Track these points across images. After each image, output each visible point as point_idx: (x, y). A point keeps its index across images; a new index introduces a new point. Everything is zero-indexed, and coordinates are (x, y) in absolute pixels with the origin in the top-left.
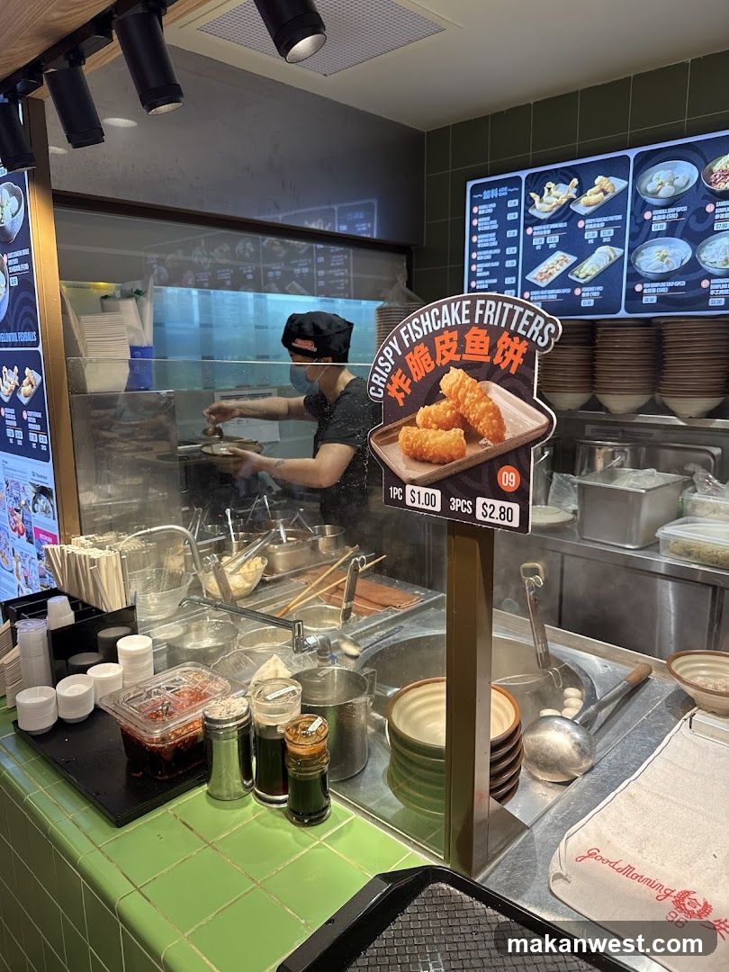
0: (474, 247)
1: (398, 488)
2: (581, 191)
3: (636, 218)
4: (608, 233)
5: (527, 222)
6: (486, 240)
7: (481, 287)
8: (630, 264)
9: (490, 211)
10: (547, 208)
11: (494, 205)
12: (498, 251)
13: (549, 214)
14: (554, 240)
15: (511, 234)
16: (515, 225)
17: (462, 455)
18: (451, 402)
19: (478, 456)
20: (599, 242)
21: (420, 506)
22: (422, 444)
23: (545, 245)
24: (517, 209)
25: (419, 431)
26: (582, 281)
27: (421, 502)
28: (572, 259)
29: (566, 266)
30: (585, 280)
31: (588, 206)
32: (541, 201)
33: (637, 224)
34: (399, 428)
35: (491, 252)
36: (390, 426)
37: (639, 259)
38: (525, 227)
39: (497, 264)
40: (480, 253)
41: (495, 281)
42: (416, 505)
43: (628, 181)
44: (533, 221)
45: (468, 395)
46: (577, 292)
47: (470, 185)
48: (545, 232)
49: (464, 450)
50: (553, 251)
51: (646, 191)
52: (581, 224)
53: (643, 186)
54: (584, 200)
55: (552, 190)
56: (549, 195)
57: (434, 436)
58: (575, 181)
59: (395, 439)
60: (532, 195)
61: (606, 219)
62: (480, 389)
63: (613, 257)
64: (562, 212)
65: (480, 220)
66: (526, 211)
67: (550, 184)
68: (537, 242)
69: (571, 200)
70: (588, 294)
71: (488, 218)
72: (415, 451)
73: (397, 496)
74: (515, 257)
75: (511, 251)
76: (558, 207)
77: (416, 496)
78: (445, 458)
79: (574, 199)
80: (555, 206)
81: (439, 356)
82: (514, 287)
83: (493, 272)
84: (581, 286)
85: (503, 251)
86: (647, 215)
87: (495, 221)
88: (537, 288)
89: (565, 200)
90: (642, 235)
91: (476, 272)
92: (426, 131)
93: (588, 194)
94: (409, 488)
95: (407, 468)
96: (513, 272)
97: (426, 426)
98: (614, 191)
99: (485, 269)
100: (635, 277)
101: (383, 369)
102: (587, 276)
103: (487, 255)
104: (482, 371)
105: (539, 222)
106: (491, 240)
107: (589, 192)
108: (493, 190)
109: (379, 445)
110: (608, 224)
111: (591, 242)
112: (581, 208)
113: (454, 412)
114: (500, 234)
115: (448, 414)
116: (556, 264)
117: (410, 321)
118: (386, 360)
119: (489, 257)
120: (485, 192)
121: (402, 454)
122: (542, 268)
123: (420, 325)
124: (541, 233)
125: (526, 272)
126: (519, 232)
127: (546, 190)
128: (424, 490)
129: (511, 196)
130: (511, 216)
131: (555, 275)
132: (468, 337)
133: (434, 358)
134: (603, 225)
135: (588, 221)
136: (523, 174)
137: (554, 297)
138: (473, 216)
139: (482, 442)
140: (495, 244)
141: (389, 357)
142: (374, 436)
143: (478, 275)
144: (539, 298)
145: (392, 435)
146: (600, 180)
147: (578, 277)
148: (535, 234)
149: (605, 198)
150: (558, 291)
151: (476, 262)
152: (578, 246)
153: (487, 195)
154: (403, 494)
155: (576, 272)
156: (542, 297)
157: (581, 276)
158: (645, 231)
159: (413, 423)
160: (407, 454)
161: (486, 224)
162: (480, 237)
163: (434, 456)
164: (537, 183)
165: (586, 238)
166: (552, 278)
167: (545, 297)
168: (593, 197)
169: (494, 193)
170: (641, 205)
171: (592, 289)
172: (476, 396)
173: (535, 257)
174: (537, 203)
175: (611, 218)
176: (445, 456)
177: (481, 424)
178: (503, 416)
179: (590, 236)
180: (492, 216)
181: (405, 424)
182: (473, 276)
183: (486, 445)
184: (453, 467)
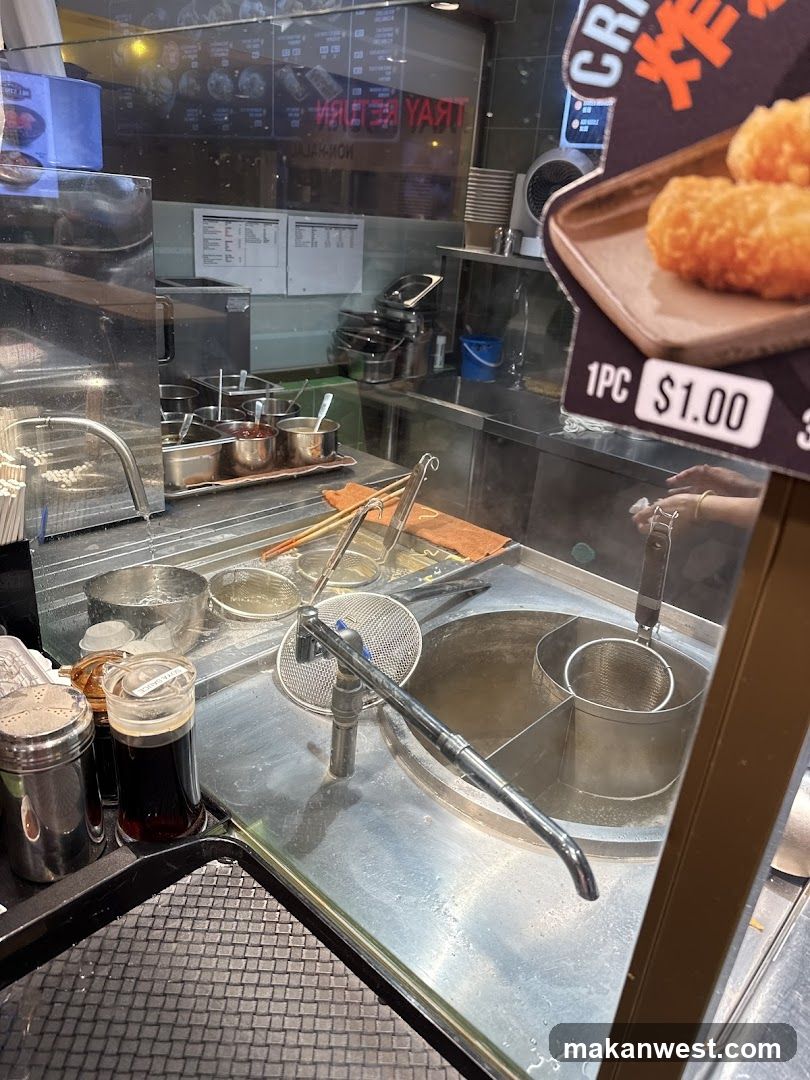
1: (617, 366)
21: (687, 425)
22: (734, 233)
25: (731, 191)
27: (690, 413)
34: (657, 184)
36: (626, 179)
42: (671, 419)
57: (791, 209)
59: (640, 219)
72: (702, 260)
73: (608, 391)
77: (677, 395)
94: (654, 370)
95: (661, 311)
97: (764, 174)
109: (576, 237)
121: (653, 266)
128: (706, 380)
142: (565, 210)
145: (626, 209)
154: (633, 387)
159: (714, 165)
160: (672, 266)
163: (774, 274)
181: (682, 171)
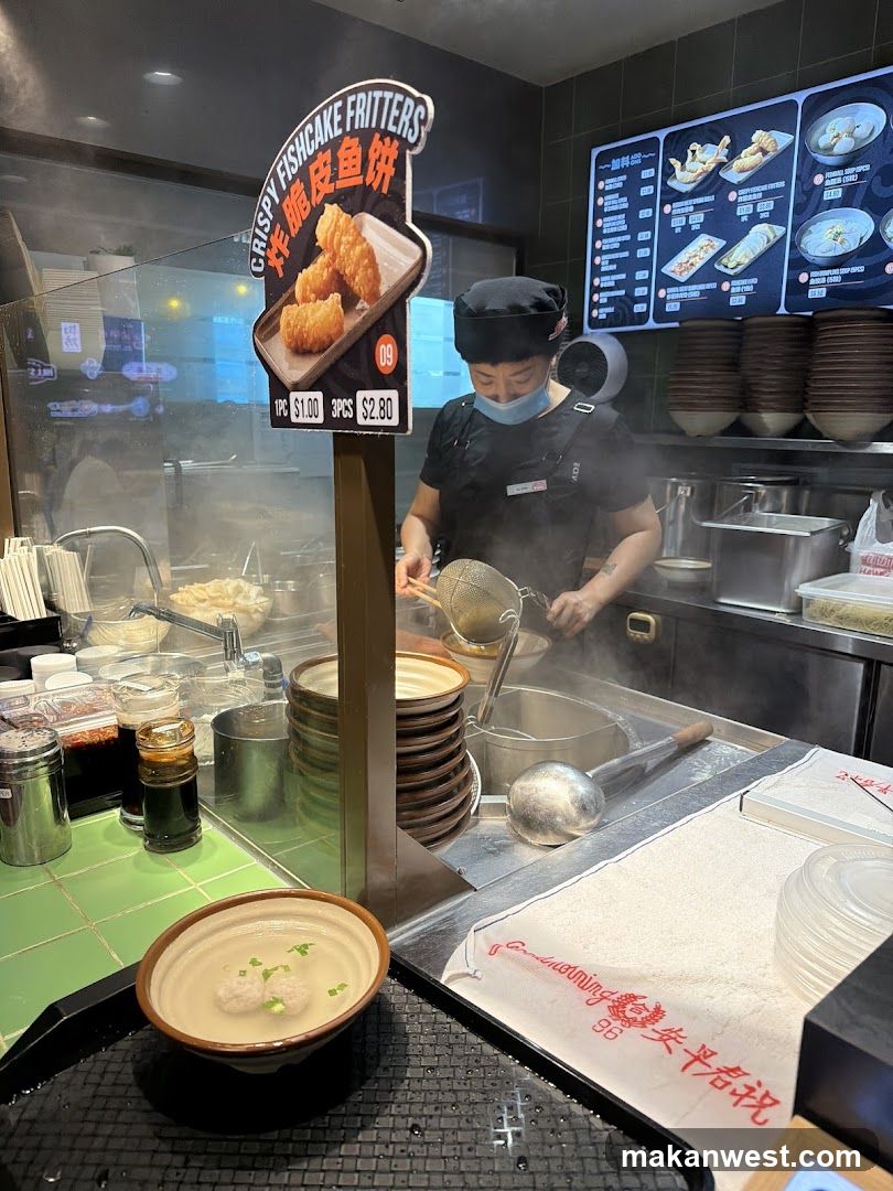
0: (598, 234)
1: (283, 399)
2: (734, 153)
3: (802, 184)
4: (767, 206)
5: (666, 197)
6: (614, 224)
7: (606, 285)
8: (793, 246)
9: (620, 185)
10: (691, 177)
11: (624, 178)
12: (628, 237)
13: (693, 185)
14: (697, 219)
15: (645, 213)
16: (649, 202)
17: (340, 332)
18: (327, 256)
19: (355, 329)
20: (755, 219)
21: (304, 420)
22: (302, 327)
23: (687, 227)
24: (652, 181)
25: (298, 309)
26: (732, 272)
27: (305, 414)
28: (719, 243)
29: (712, 252)
30: (735, 271)
31: (742, 171)
32: (683, 169)
33: (803, 192)
34: (279, 311)
35: (619, 239)
36: (271, 310)
37: (806, 239)
38: (662, 206)
39: (626, 254)
40: (605, 241)
41: (623, 276)
42: (300, 419)
43: (794, 134)
44: (672, 196)
45: (344, 239)
46: (725, 286)
47: (595, 152)
48: (687, 210)
49: (341, 324)
50: (696, 234)
51: (818, 147)
52: (732, 196)
53: (813, 142)
54: (737, 164)
55: (697, 153)
56: (693, 161)
57: (313, 312)
58: (727, 139)
59: (277, 328)
60: (673, 161)
61: (764, 188)
62: (354, 227)
63: (771, 237)
64: (709, 181)
65: (607, 198)
66: (664, 183)
67: (695, 146)
68: (677, 223)
69: (721, 165)
70: (738, 289)
71: (617, 195)
72: (296, 340)
73: (282, 411)
74: (649, 244)
75: (643, 236)
76: (705, 175)
77: (300, 406)
78: (324, 342)
79: (725, 163)
80: (700, 174)
81: (314, 191)
82: (646, 283)
83: (621, 265)
84: (730, 278)
85: (634, 237)
86: (818, 180)
87: (625, 199)
88: (676, 283)
89: (713, 165)
90: (810, 205)
91: (600, 265)
92: (543, 86)
93: (742, 155)
94: (293, 397)
95: (290, 368)
96: (646, 263)
97: (305, 300)
98: (776, 150)
99: (611, 262)
100: (800, 263)
101: (262, 229)
102: (738, 265)
103: (614, 243)
104: (355, 200)
105: (680, 196)
106: (619, 223)
107: (744, 152)
108: (623, 158)
109: (263, 341)
110: (766, 195)
111: (744, 219)
112: (733, 175)
113: (330, 269)
114: (630, 214)
115: (325, 274)
116: (701, 250)
117: (285, 152)
118: (266, 216)
119: (617, 246)
120: (614, 161)
121: (285, 348)
122: (682, 257)
123: (294, 154)
124: (683, 210)
125: (662, 264)
126: (654, 212)
127: (690, 153)
128: (307, 396)
129: (646, 164)
130: (646, 191)
131: (698, 266)
132: (341, 153)
133: (309, 198)
134: (760, 195)
135: (742, 192)
136: (661, 135)
137: (697, 294)
138: (599, 193)
139: (359, 306)
140: (625, 228)
141: (267, 210)
142: (258, 329)
143: (603, 269)
144: (677, 296)
146: (759, 136)
147: (726, 267)
148: (674, 212)
149: (765, 159)
150: (702, 287)
151: (600, 252)
152: (727, 226)
153: (616, 164)
154: (288, 407)
155: (725, 261)
156: (681, 296)
157: (731, 265)
158: (814, 200)
159: (292, 300)
160: (289, 346)
161: (614, 202)
162: (606, 219)
163: (315, 342)
164: (678, 147)
165: (738, 214)
166: (694, 269)
167: (685, 295)
168: (749, 159)
169: (625, 161)
170: (811, 166)
171: (744, 282)
172: (351, 239)
173: (675, 242)
174: (678, 172)
175: (772, 186)
176: (325, 338)
177: (357, 279)
178: (378, 261)
179: (743, 211)
180: (621, 192)
181: (285, 304)
182: (596, 271)
183: (362, 310)
184: (333, 351)
